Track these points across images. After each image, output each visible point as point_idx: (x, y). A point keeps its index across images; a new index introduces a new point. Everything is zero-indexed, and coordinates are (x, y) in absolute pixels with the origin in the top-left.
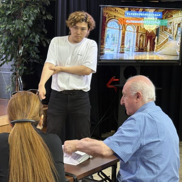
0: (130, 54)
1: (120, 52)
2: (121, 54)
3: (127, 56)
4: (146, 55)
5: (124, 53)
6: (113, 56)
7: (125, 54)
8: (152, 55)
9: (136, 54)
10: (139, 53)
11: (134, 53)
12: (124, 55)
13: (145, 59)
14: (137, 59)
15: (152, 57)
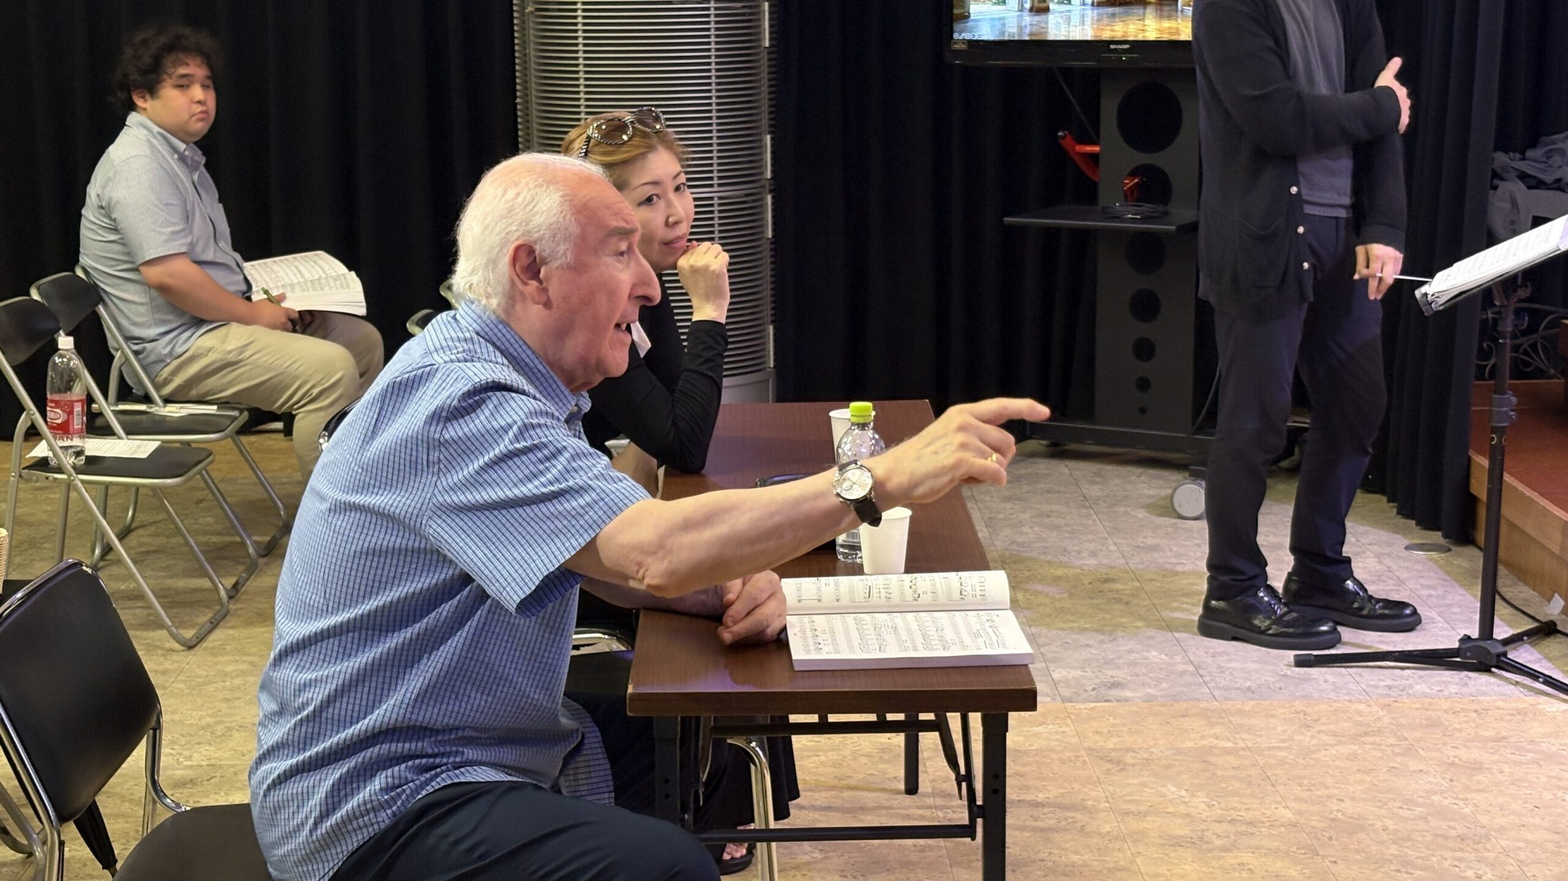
0: (1075, 19)
1: (1031, 10)
2: (1037, 18)
3: (1062, 26)
4: (1143, 19)
5: (1046, 10)
6: (1004, 25)
7: (1051, 18)
8: (1169, 17)
9: (1098, 14)
10: (1110, 10)
11: (1091, 14)
12: (1047, 23)
13: (1140, 38)
14: (1106, 35)
15: (1170, 28)
